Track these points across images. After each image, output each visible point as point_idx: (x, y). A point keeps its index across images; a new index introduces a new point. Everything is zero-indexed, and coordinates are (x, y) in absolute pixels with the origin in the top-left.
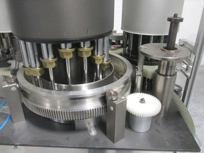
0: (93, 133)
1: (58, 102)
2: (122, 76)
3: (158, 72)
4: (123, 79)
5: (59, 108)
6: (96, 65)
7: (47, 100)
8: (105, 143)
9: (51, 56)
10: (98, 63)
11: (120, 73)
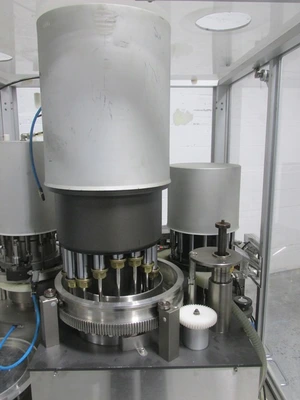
0: (144, 353)
1: (102, 314)
2: (172, 286)
3: (212, 280)
4: (173, 289)
5: (102, 321)
6: (145, 274)
7: (90, 312)
8: (159, 362)
9: (102, 266)
10: (147, 272)
11: (170, 283)
